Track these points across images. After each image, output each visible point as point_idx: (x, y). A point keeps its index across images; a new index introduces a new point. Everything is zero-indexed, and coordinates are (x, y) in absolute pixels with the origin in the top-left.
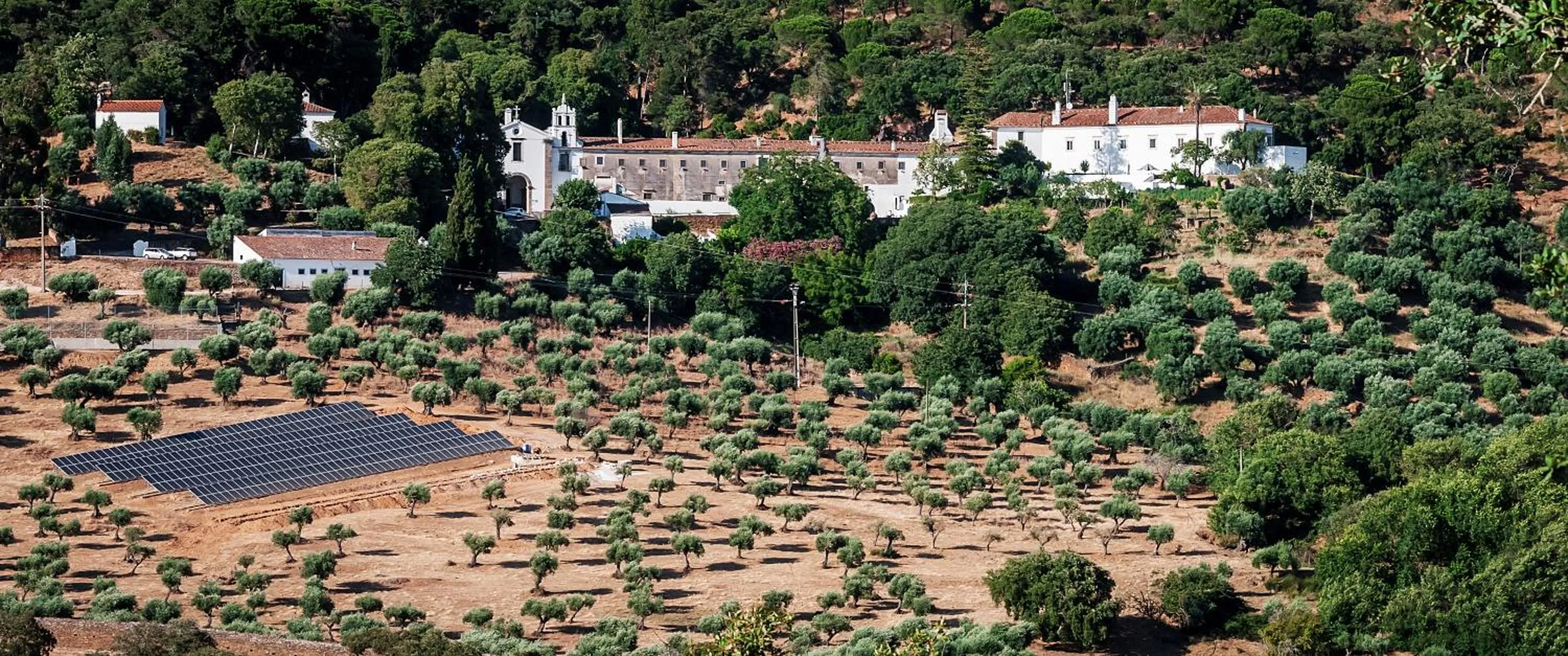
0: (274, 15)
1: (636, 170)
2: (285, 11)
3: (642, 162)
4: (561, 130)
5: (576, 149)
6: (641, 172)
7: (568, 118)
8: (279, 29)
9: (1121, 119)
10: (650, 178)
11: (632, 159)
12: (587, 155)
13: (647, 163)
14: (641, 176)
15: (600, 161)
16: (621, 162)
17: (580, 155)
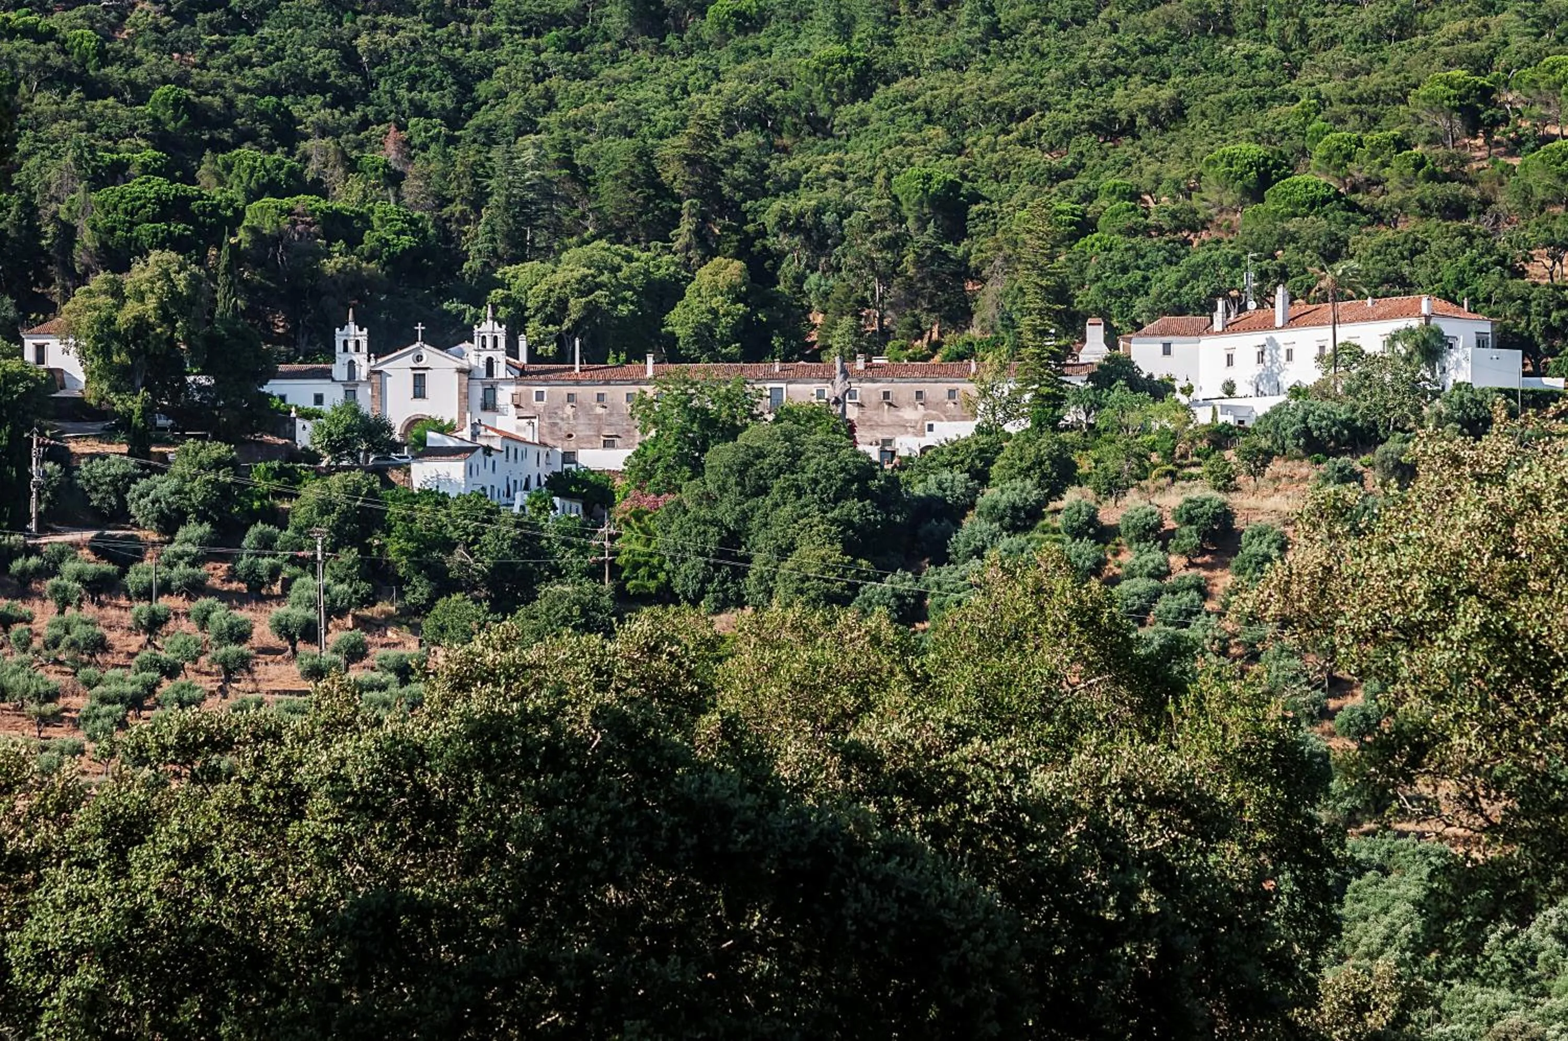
0: (126, 212)
1: (592, 408)
2: (144, 206)
3: (600, 397)
4: (485, 355)
5: (506, 381)
6: (599, 410)
7: (495, 339)
8: (130, 230)
9: (1291, 322)
10: (613, 420)
11: (586, 393)
12: (521, 388)
13: (608, 398)
14: (599, 417)
15: (540, 396)
16: (571, 397)
17: (513, 389)
